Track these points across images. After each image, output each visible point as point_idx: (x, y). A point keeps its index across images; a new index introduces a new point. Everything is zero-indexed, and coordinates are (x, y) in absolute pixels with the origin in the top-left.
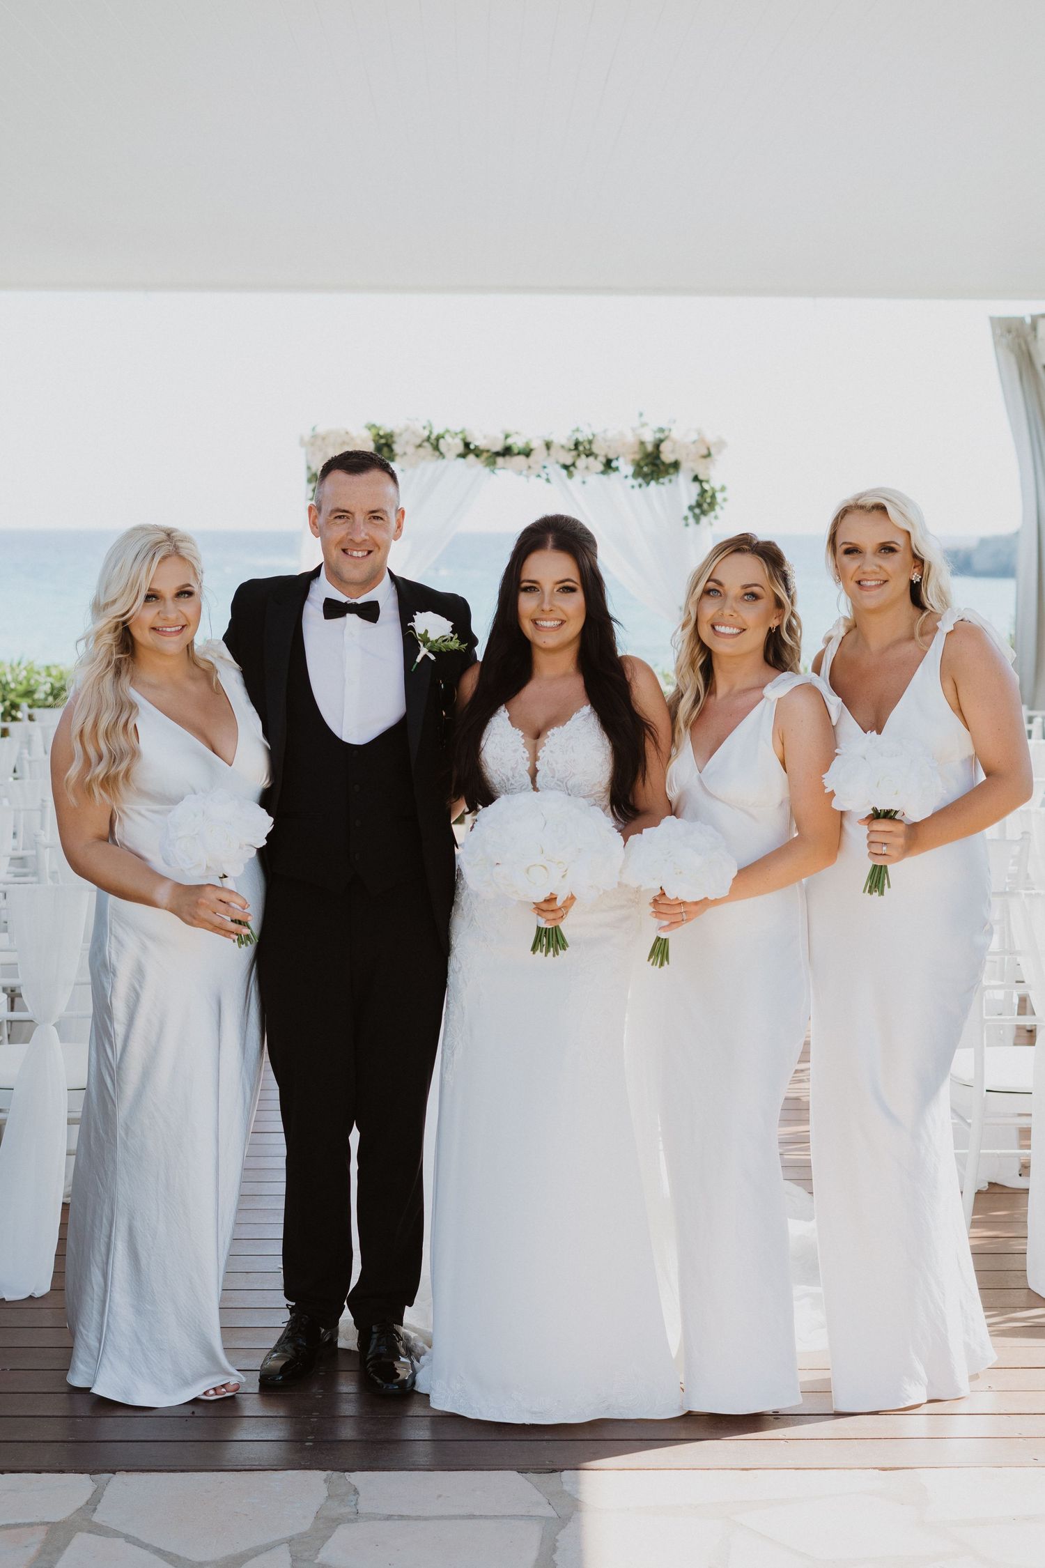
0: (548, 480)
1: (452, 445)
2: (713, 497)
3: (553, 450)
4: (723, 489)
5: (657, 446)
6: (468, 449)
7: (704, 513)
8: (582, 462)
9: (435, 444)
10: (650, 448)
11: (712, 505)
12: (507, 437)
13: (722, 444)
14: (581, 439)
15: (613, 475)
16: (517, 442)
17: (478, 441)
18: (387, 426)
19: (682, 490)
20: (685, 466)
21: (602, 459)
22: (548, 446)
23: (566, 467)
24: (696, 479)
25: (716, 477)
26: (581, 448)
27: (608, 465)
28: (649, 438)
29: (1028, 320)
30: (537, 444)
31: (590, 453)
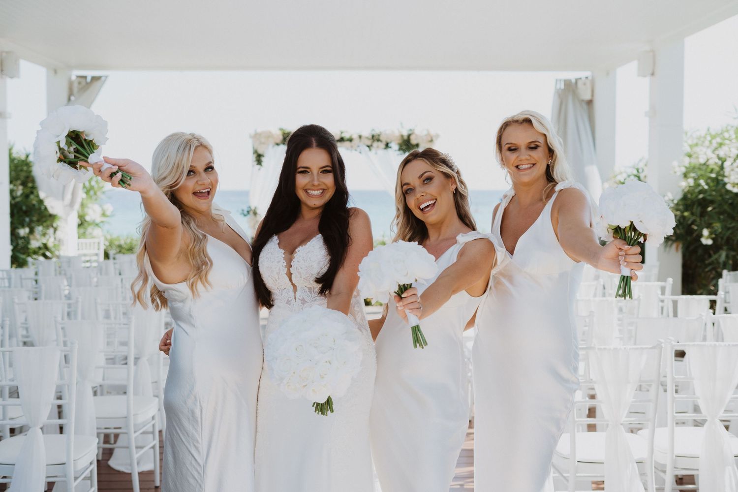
0: (360, 153)
3: (362, 139)
5: (409, 136)
8: (376, 144)
10: (406, 138)
12: (342, 133)
13: (437, 136)
14: (375, 134)
15: (389, 150)
16: (346, 136)
18: (289, 129)
20: (421, 145)
21: (384, 143)
22: (360, 137)
23: (368, 146)
26: (374, 138)
27: (387, 146)
28: (405, 134)
29: (573, 81)
30: (355, 136)
31: (379, 140)
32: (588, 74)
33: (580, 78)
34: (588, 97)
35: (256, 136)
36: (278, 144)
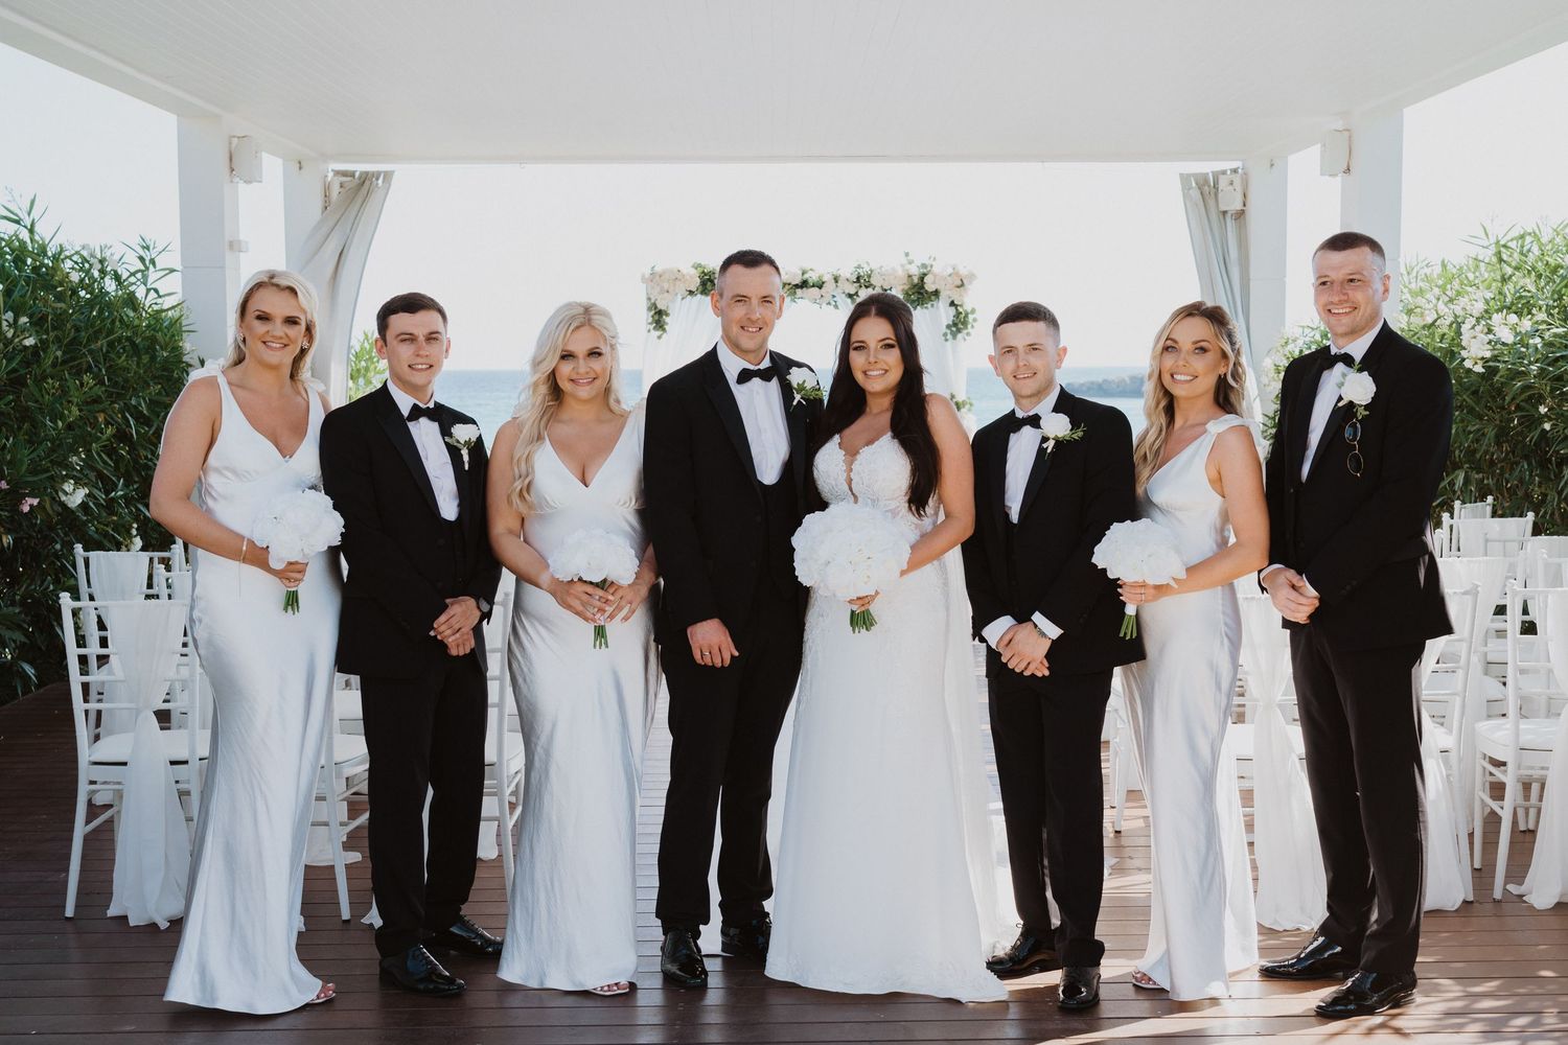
0: (836, 306)
2: (966, 318)
4: (973, 311)
7: (960, 331)
10: (916, 280)
11: (965, 324)
12: (804, 273)
14: (862, 274)
16: (812, 277)
19: (941, 313)
20: (943, 294)
22: (836, 279)
23: (850, 295)
24: (952, 304)
25: (968, 302)
28: (915, 271)
29: (1212, 177)
30: (827, 278)
32: (1236, 163)
33: (1224, 173)
34: (1236, 205)
35: (654, 278)
36: (692, 293)
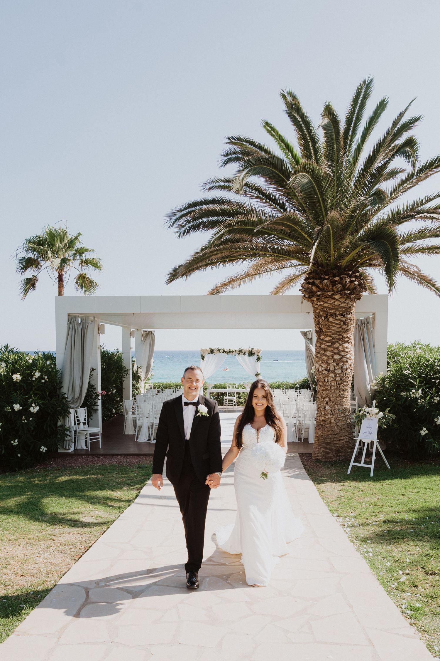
0: (236, 356)
1: (222, 351)
2: (260, 358)
4: (261, 357)
5: (252, 350)
6: (224, 351)
7: (258, 360)
9: (219, 350)
10: (250, 351)
11: (260, 359)
14: (241, 350)
16: (231, 350)
17: (226, 350)
18: (212, 348)
19: (255, 357)
20: (256, 354)
22: (236, 351)
23: (238, 354)
24: (257, 355)
25: (260, 355)
27: (244, 354)
28: (250, 349)
31: (242, 352)
32: (310, 330)
33: (308, 331)
34: (310, 338)
36: (209, 353)
